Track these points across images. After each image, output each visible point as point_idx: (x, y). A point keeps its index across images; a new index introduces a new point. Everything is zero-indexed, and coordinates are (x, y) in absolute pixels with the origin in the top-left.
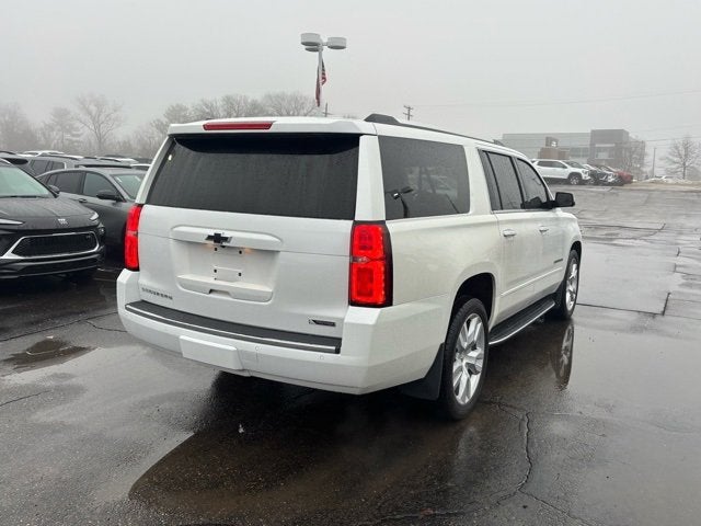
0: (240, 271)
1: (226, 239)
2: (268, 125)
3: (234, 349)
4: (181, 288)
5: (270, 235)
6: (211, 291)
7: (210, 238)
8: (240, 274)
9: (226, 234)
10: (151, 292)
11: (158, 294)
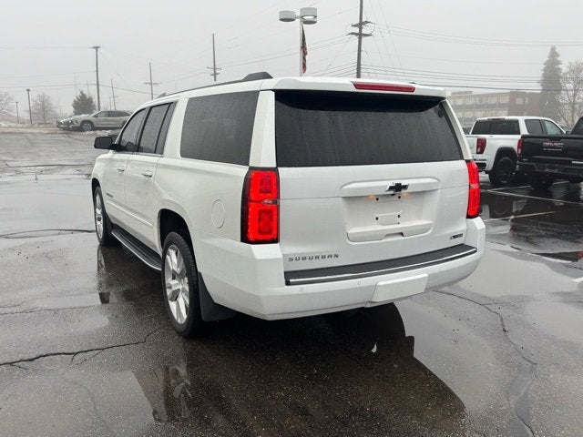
0: (398, 213)
1: (405, 187)
2: (412, 89)
3: (427, 275)
4: (349, 243)
5: (433, 178)
7: (391, 188)
8: (399, 216)
9: (403, 183)
10: (304, 259)
11: (317, 257)
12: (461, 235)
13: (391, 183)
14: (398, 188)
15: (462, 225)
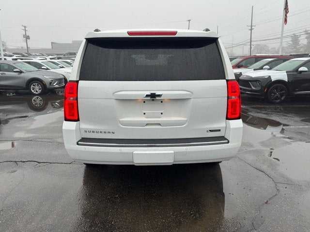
0: (162, 112)
1: (159, 96)
2: (175, 33)
3: (173, 152)
4: (122, 126)
5: (186, 91)
6: (147, 124)
7: (147, 96)
8: (162, 114)
9: (158, 93)
10: (93, 132)
11: (101, 132)
12: (220, 130)
13: (149, 93)
14: (153, 96)
15: (221, 124)
